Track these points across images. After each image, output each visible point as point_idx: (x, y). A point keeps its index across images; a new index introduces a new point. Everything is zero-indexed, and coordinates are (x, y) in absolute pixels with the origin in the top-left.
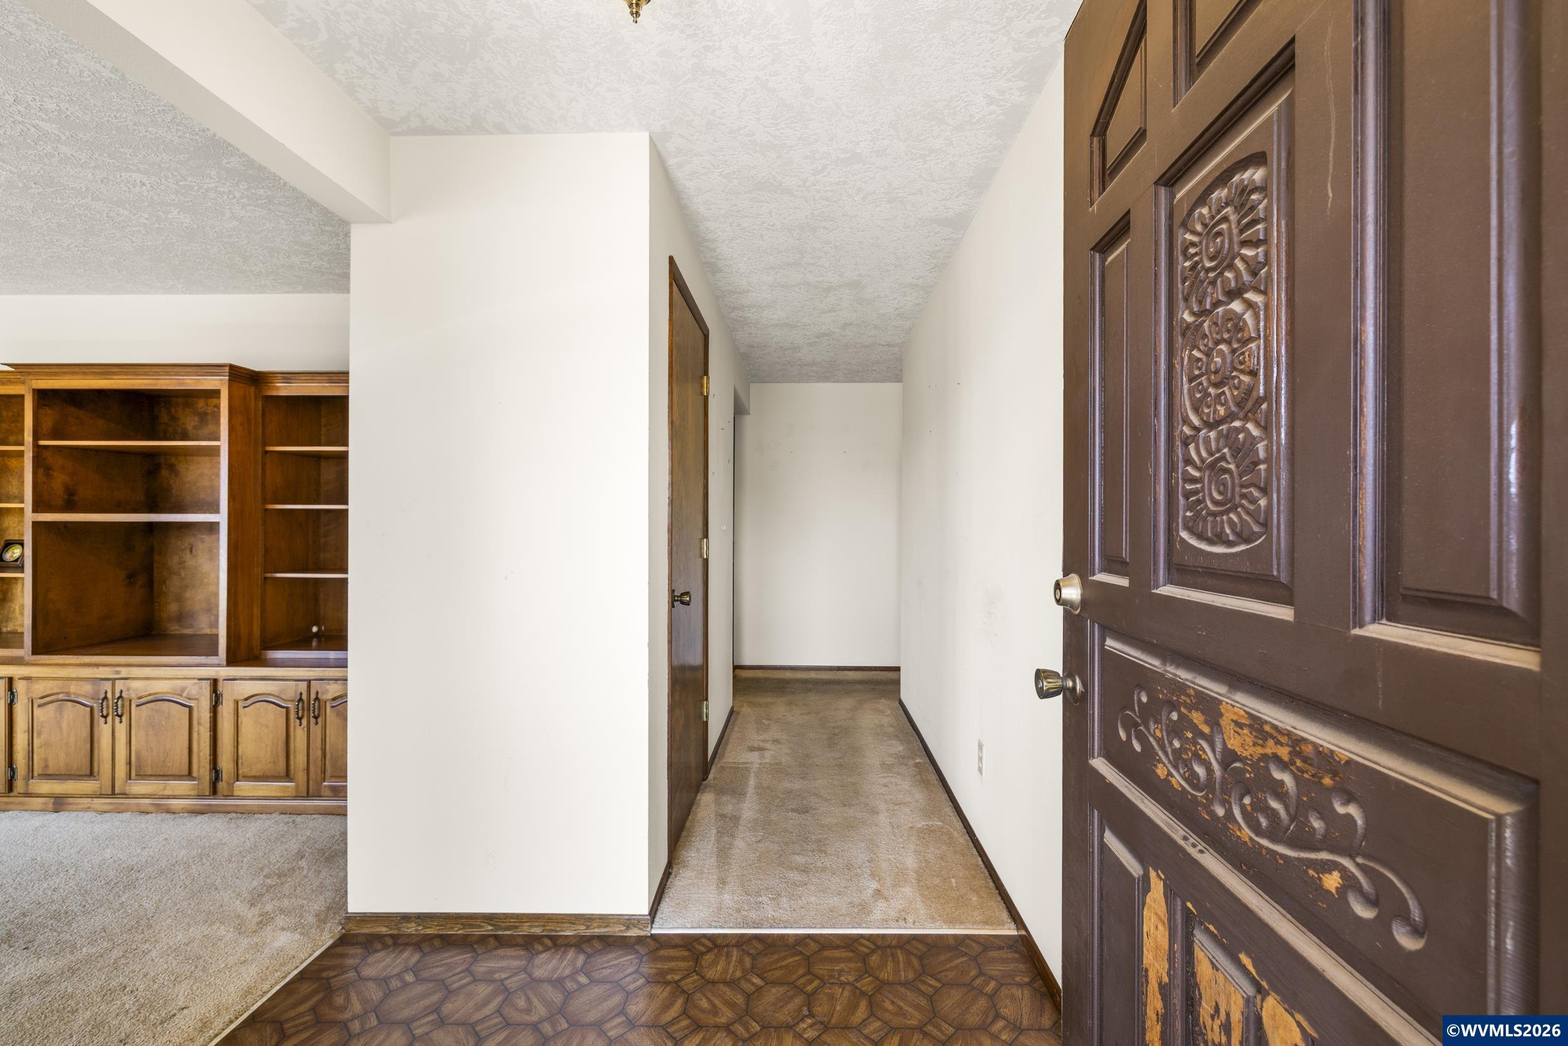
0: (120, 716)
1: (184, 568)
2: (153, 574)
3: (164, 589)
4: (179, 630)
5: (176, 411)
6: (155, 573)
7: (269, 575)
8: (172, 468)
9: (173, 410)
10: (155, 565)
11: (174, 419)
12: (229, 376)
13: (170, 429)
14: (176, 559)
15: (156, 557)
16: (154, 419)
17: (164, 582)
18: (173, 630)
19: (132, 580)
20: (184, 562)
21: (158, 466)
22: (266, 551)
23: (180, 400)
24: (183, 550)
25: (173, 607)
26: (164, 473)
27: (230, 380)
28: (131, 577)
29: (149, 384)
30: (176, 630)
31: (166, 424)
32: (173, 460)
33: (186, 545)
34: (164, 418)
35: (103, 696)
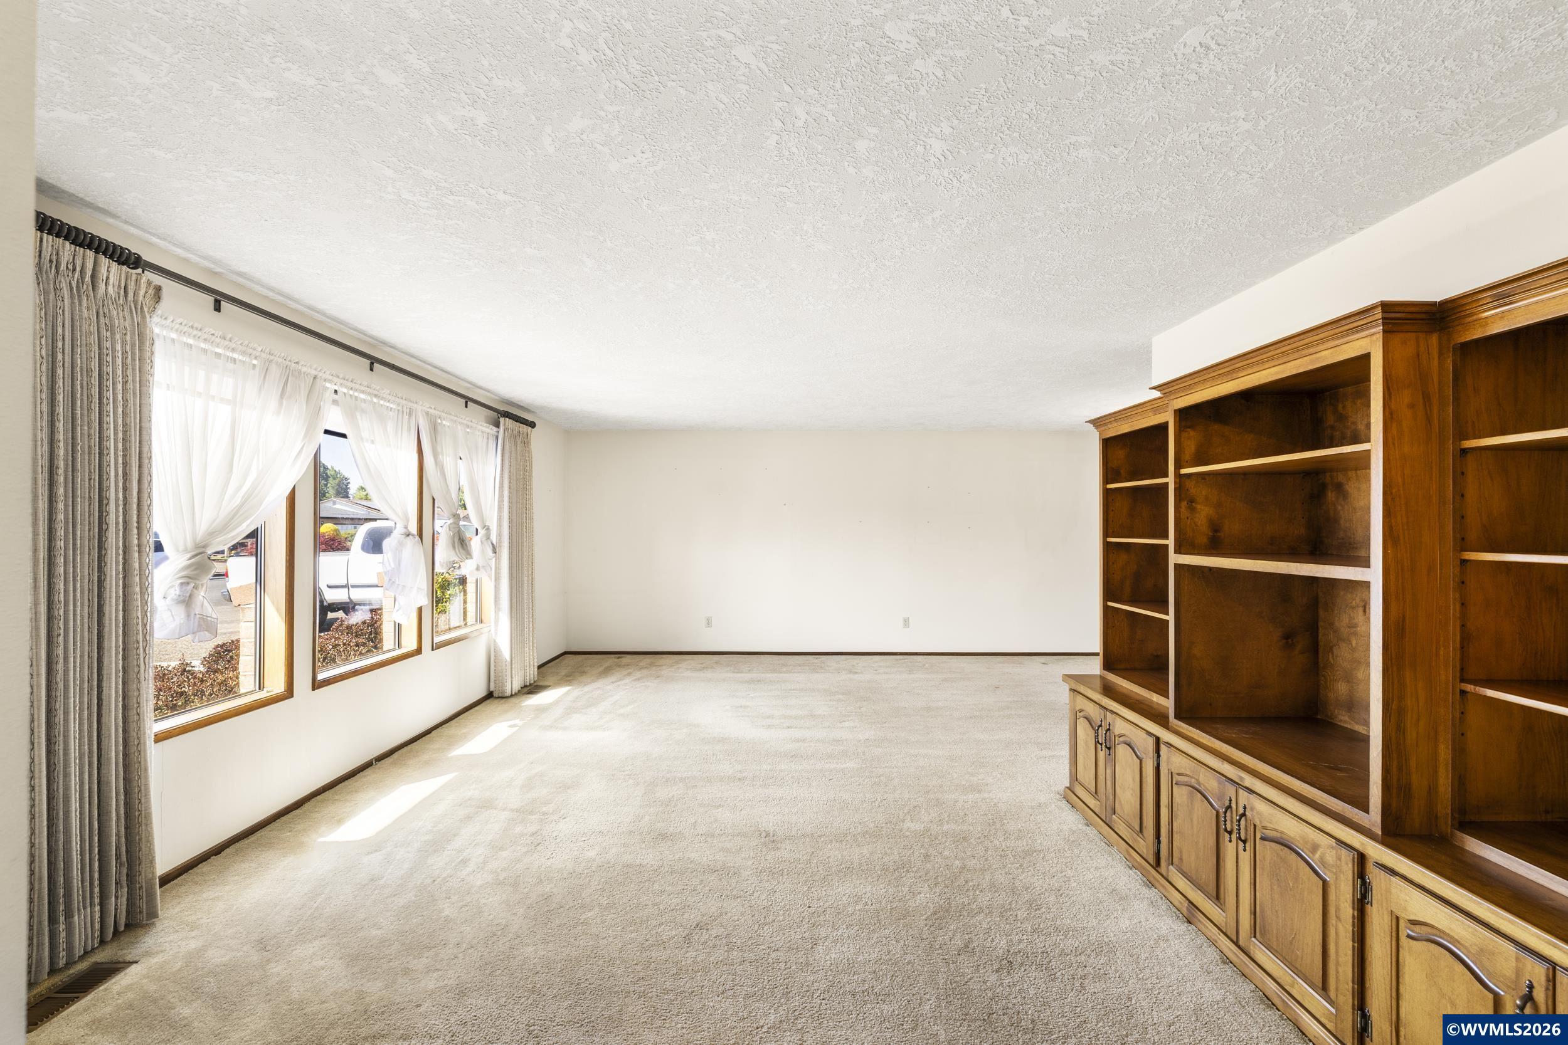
0: (1244, 842)
1: (1355, 634)
2: (1318, 636)
3: (1331, 659)
4: (1350, 724)
5: (1344, 407)
6: (1320, 635)
7: (1469, 688)
8: (1339, 488)
9: (1340, 406)
10: (1321, 624)
11: (1342, 418)
12: (1384, 324)
13: (1337, 434)
14: (1345, 620)
15: (1321, 613)
16: (1317, 422)
17: (1331, 648)
18: (1341, 721)
19: (1290, 640)
20: (1355, 626)
21: (1323, 487)
22: (1466, 638)
23: (1350, 389)
24: (1353, 608)
25: (1342, 688)
26: (1331, 495)
27: (1384, 331)
28: (1288, 637)
29: (1277, 373)
30: (1345, 722)
31: (1332, 427)
32: (1341, 478)
33: (1358, 600)
34: (1330, 419)
35: (1227, 803)
